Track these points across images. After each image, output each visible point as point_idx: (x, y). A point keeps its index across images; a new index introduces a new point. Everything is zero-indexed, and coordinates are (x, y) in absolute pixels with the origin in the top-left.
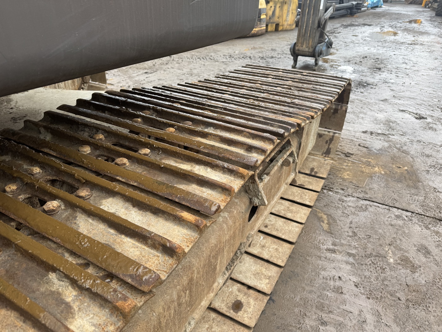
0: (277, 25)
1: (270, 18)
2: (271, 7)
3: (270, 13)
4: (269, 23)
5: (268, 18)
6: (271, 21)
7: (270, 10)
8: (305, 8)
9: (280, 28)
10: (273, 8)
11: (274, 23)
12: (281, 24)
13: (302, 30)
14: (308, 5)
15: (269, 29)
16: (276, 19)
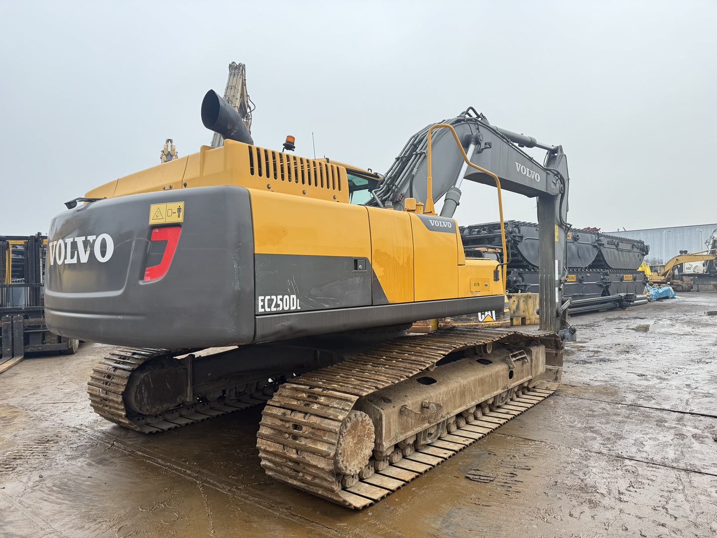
0: (524, 319)
1: (514, 312)
2: (514, 301)
3: (514, 307)
4: (514, 317)
5: (512, 312)
6: (516, 315)
7: (513, 304)
8: (543, 302)
9: (528, 322)
10: (516, 303)
11: (519, 317)
12: (527, 318)
13: (542, 319)
14: (545, 299)
15: (514, 323)
16: (521, 313)
